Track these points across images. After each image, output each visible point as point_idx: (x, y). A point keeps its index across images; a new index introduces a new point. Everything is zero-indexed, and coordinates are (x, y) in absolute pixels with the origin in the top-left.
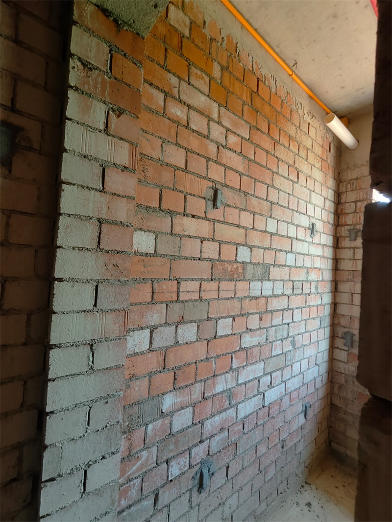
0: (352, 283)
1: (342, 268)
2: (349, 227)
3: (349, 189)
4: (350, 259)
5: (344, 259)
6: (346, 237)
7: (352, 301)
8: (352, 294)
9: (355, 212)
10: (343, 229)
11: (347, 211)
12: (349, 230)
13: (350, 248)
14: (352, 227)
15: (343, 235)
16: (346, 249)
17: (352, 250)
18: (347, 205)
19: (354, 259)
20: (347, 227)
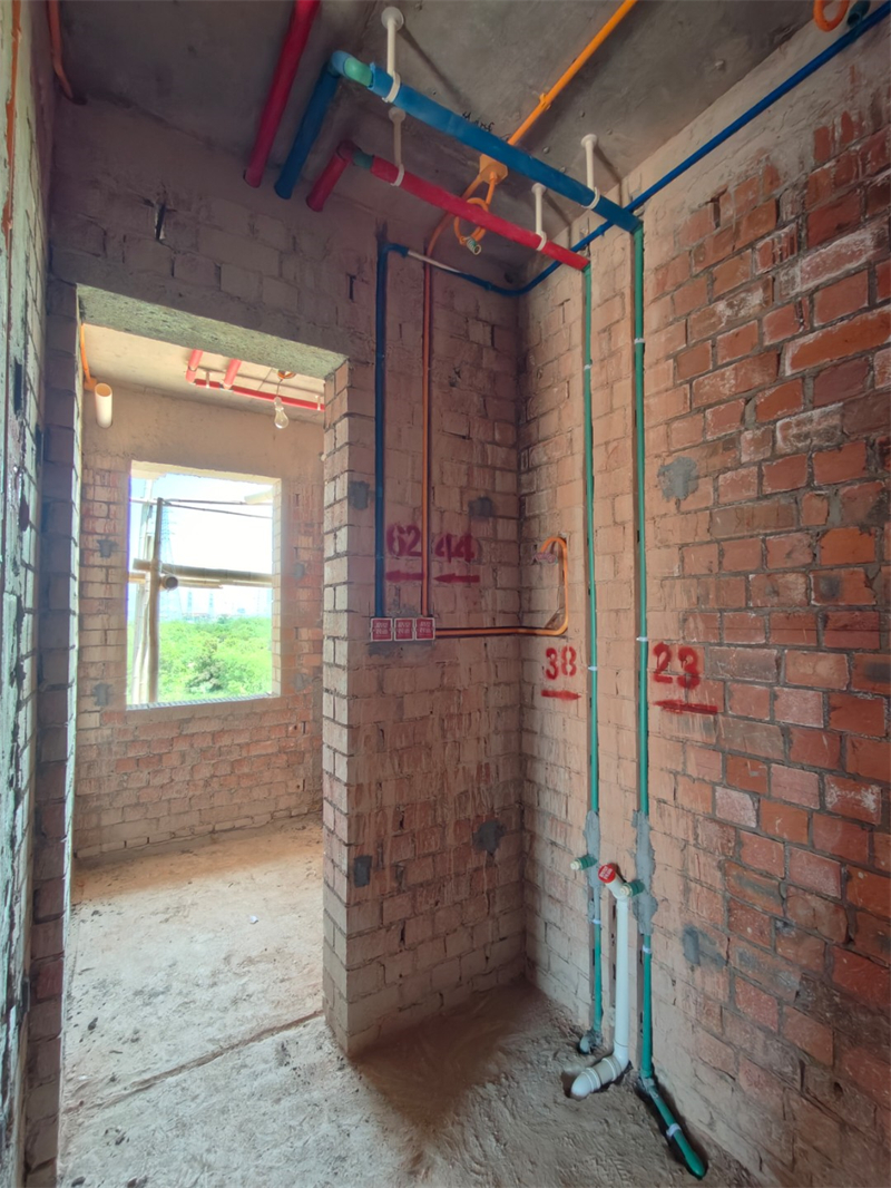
0: (105, 617)
1: (90, 595)
2: (99, 538)
3: (98, 482)
4: (102, 583)
5: (93, 582)
6: (96, 551)
7: (106, 640)
8: (105, 631)
9: (108, 517)
10: (90, 538)
11: (96, 514)
12: (99, 542)
13: (101, 567)
14: (104, 537)
15: (91, 547)
16: (96, 569)
17: (104, 570)
18: (97, 505)
19: (108, 583)
20: (96, 537)
